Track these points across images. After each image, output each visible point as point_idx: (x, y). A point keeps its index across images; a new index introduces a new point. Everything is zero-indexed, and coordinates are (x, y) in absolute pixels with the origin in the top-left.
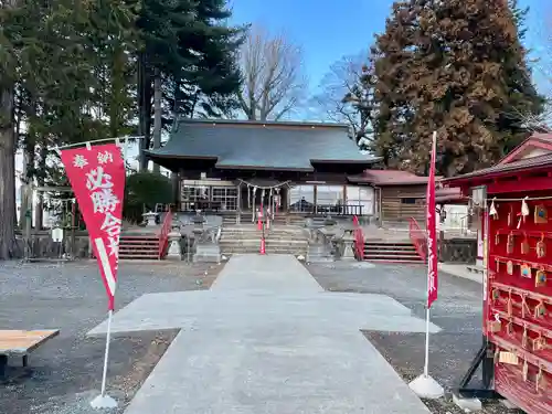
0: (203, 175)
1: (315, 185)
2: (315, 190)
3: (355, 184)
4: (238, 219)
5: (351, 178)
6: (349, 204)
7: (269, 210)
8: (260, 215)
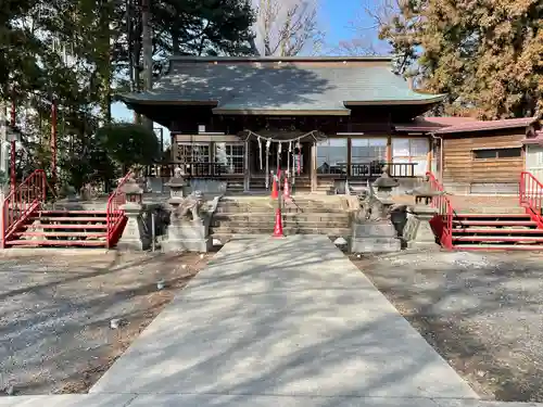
0: (202, 128)
1: (349, 138)
2: (349, 144)
3: (403, 135)
4: (247, 185)
5: (398, 128)
6: (394, 162)
7: (287, 172)
8: (276, 178)
